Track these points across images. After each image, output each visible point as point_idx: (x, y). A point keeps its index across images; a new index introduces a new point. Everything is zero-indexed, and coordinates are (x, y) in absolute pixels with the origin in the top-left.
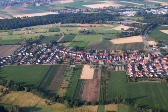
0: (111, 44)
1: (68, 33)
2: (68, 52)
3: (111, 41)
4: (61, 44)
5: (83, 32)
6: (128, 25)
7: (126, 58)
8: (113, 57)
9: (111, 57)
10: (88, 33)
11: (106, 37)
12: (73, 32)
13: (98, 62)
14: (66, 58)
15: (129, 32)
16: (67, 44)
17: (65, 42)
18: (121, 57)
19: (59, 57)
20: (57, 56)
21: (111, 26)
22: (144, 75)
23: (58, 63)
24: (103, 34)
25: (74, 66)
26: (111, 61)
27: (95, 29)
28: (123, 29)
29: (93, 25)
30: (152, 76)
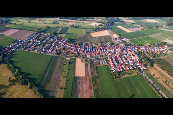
0: (92, 37)
1: (63, 26)
2: (65, 44)
3: (91, 34)
4: (59, 35)
5: (72, 26)
6: (98, 22)
7: (105, 51)
8: (95, 50)
9: (94, 50)
10: (76, 27)
11: (87, 31)
12: (67, 26)
13: (86, 55)
14: (63, 49)
15: (100, 27)
16: (63, 36)
17: (62, 33)
18: (101, 50)
19: (58, 47)
20: (57, 47)
21: (88, 22)
22: (123, 69)
23: (57, 54)
24: (85, 28)
25: (69, 59)
26: (96, 54)
27: (79, 24)
28: (96, 25)
29: (78, 21)
30: (128, 69)
